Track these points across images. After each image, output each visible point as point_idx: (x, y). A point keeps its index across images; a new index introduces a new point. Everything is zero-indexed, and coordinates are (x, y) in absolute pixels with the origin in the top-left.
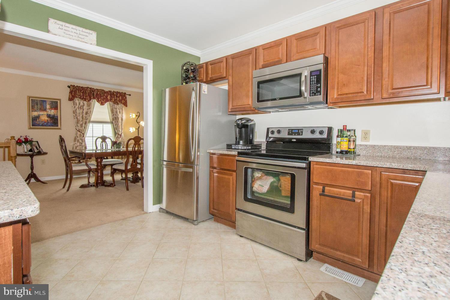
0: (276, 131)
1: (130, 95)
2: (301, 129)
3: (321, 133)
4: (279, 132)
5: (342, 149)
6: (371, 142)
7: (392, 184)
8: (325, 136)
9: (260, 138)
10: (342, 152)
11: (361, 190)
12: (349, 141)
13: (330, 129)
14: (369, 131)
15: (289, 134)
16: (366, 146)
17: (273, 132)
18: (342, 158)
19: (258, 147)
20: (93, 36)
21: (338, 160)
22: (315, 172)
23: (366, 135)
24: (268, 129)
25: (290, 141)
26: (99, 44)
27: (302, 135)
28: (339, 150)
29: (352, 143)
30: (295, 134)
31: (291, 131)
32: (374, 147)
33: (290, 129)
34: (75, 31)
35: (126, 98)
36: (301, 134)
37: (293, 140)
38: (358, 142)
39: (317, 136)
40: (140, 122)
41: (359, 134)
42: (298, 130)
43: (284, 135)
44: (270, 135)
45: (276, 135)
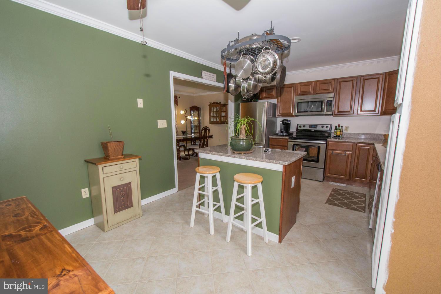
0: (302, 126)
1: (179, 97)
3: (327, 127)
4: (304, 126)
5: (337, 135)
6: (349, 131)
7: (360, 148)
8: (329, 129)
9: (293, 129)
10: (337, 136)
11: (348, 151)
12: (341, 131)
13: (331, 126)
14: (348, 127)
15: (310, 128)
16: (347, 133)
17: (300, 127)
18: (336, 139)
19: (292, 134)
20: (215, 77)
21: (335, 140)
22: (329, 145)
23: (347, 128)
24: (298, 125)
25: (310, 131)
26: (218, 81)
27: (317, 128)
28: (335, 135)
29: (341, 132)
30: (313, 128)
31: (311, 126)
32: (350, 133)
34: (210, 75)
35: (177, 99)
37: (312, 131)
38: (344, 132)
39: (325, 129)
40: (187, 117)
41: (344, 128)
43: (307, 128)
44: (299, 128)
45: (302, 128)
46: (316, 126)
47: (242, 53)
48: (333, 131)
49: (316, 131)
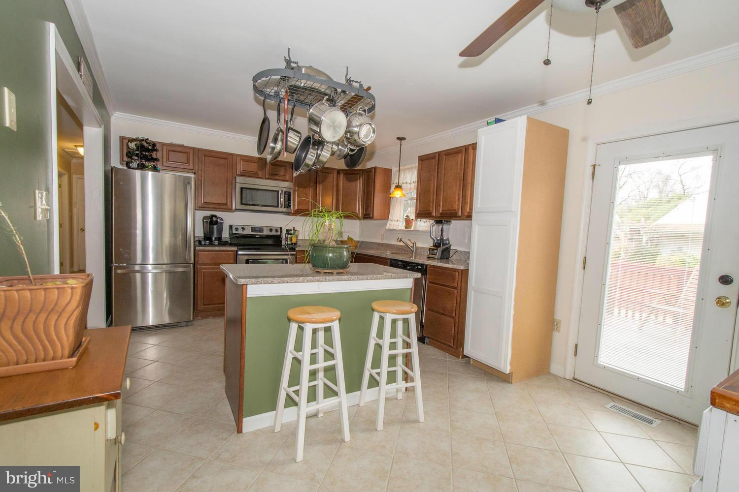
0: (240, 229)
4: (243, 229)
8: (278, 233)
13: (281, 229)
15: (252, 231)
17: (236, 229)
24: (231, 226)
25: (253, 236)
27: (263, 232)
30: (257, 231)
31: (254, 229)
37: (256, 236)
39: (274, 233)
43: (248, 232)
44: (234, 231)
45: (240, 232)
46: (260, 229)
47: (327, 97)
48: (284, 237)
49: (261, 237)
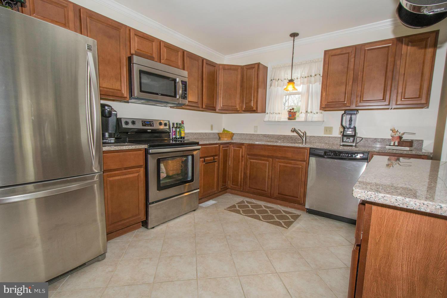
2: (152, 121)
3: (166, 124)
4: (133, 123)
8: (168, 127)
11: (216, 156)
17: (126, 123)
25: (146, 131)
30: (148, 125)
33: (143, 121)
36: (152, 125)
37: (148, 131)
42: (150, 122)
43: (139, 126)
44: (124, 125)
